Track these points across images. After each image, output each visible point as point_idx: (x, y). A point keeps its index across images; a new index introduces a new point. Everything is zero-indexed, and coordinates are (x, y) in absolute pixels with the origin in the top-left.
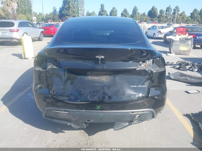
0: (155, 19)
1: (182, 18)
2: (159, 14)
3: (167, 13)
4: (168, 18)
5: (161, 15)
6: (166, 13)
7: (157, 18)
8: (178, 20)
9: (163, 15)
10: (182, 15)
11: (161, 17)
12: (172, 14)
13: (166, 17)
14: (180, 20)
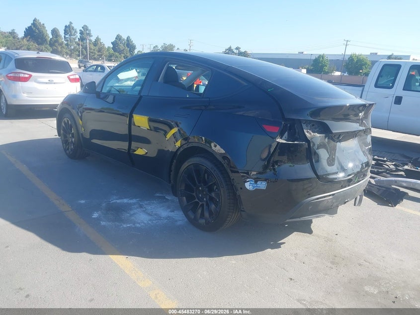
0: (43, 47)
1: (99, 51)
2: (51, 37)
3: (68, 38)
4: (72, 47)
5: (55, 39)
6: (66, 36)
7: (48, 45)
8: (92, 53)
9: (60, 41)
10: (98, 44)
11: (57, 44)
12: (77, 40)
13: (67, 45)
14: (95, 54)
